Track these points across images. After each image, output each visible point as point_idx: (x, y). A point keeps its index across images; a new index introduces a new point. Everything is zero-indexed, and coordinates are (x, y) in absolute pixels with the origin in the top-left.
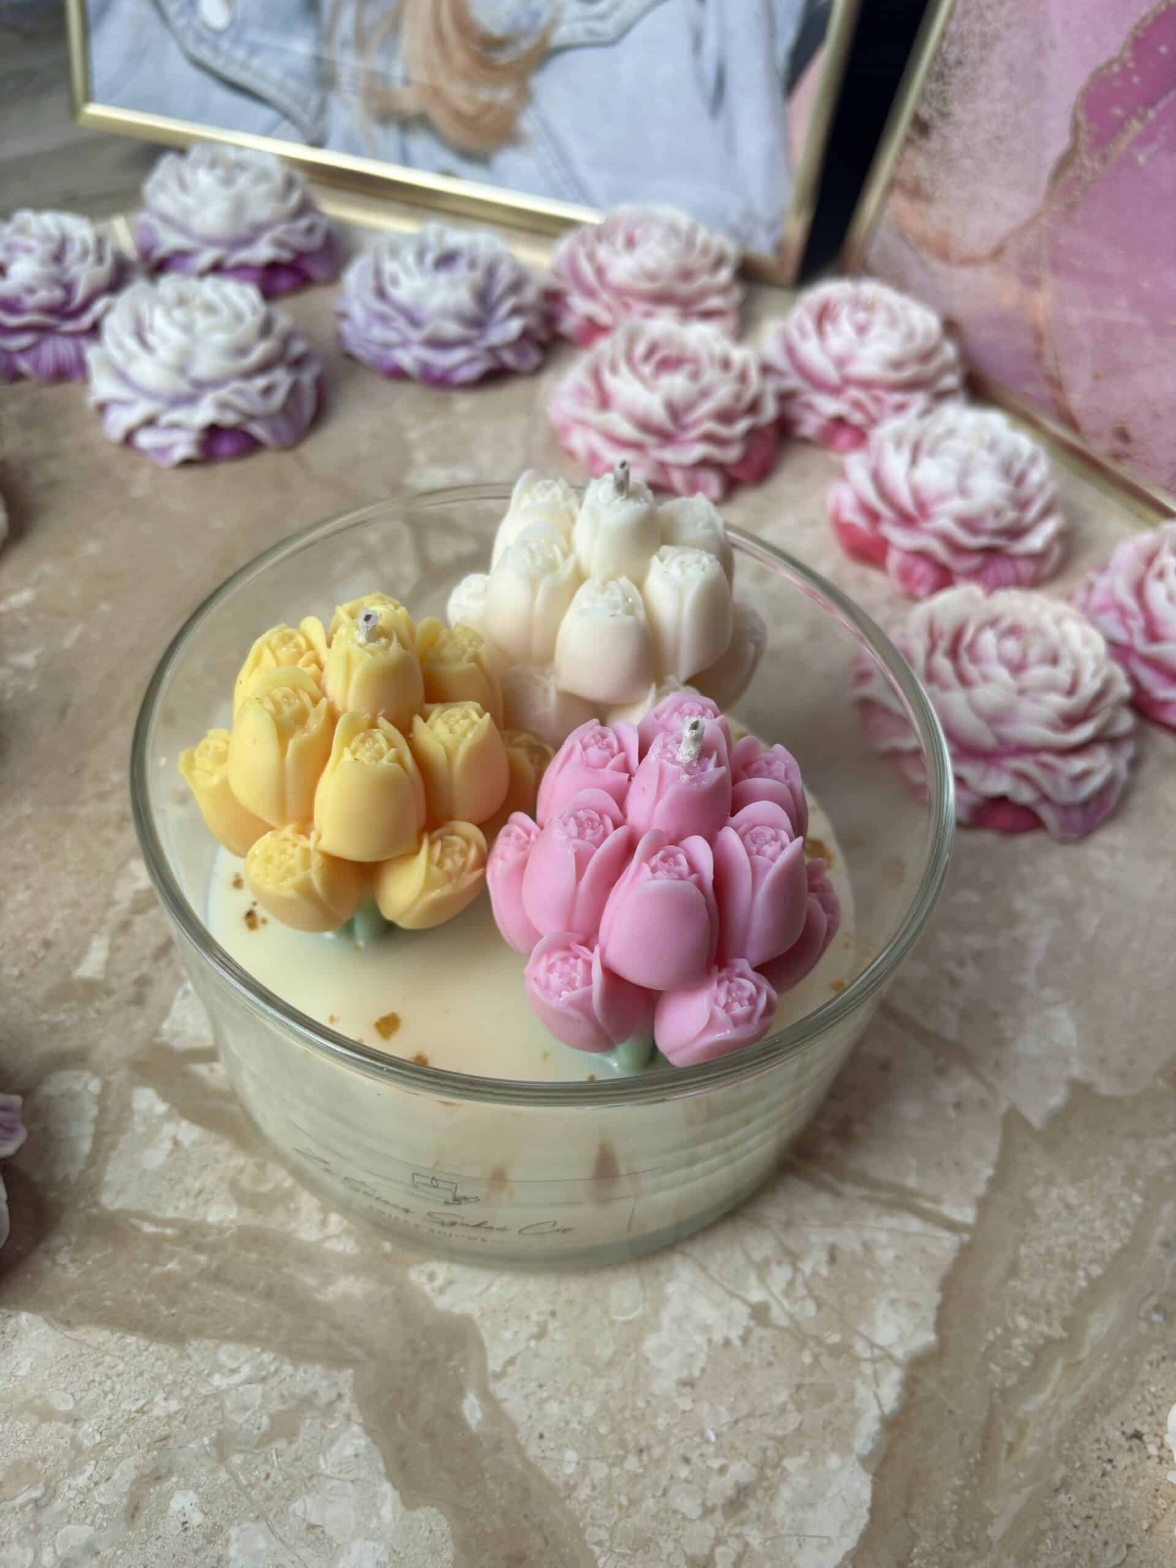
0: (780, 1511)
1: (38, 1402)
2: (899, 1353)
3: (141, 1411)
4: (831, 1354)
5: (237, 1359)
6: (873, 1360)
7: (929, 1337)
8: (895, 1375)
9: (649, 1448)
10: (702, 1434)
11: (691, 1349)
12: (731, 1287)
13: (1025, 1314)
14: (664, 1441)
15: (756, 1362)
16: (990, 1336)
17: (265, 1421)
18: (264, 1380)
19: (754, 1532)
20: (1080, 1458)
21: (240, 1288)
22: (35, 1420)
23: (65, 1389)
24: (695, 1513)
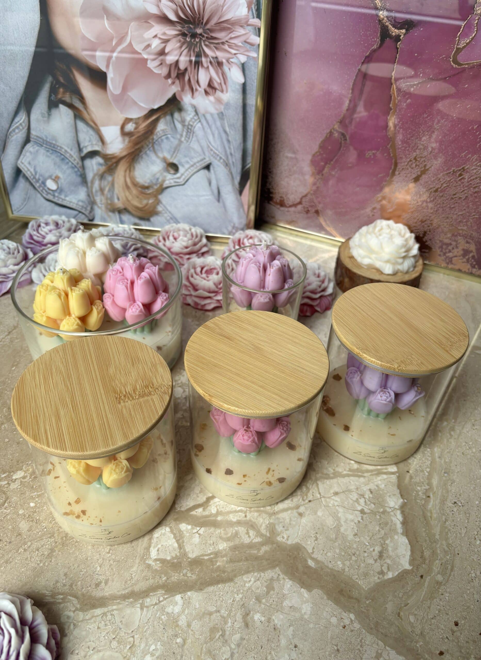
0: (391, 553)
1: (206, 612)
2: (397, 507)
3: (233, 601)
4: (383, 514)
5: (249, 578)
6: (392, 511)
7: (402, 500)
8: (398, 512)
9: (355, 553)
10: (365, 544)
11: (352, 527)
12: (353, 509)
13: (418, 486)
14: (358, 550)
15: (367, 523)
16: (414, 494)
17: (265, 589)
18: (258, 579)
19: (388, 560)
20: (446, 513)
21: (238, 562)
22: (208, 616)
23: (211, 605)
24: (373, 562)
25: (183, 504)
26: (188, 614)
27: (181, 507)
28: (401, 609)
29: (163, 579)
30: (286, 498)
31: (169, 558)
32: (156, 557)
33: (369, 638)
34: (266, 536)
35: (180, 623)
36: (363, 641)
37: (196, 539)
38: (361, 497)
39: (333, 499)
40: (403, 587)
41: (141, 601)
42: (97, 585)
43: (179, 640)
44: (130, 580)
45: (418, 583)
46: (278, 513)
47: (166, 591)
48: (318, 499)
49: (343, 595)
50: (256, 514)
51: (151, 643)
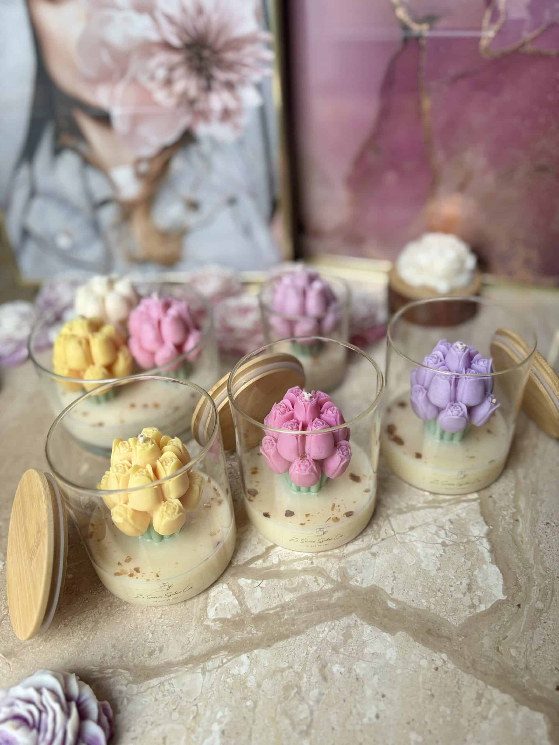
0: (481, 584)
1: (277, 669)
2: (482, 535)
3: (307, 654)
4: (467, 544)
5: (322, 628)
7: (487, 527)
8: (485, 540)
9: (440, 588)
10: (450, 578)
11: (434, 561)
12: (433, 542)
13: (504, 510)
14: (443, 585)
15: (451, 555)
16: (500, 520)
17: (341, 637)
18: (333, 628)
19: (479, 592)
20: (538, 535)
21: (308, 612)
22: (280, 674)
23: (282, 661)
24: (462, 596)
25: (239, 558)
26: (257, 673)
27: (237, 561)
28: (499, 643)
29: (225, 639)
30: (356, 538)
31: (229, 617)
32: (214, 617)
33: (467, 679)
34: (337, 581)
35: (248, 684)
36: (460, 682)
37: (259, 593)
38: (441, 529)
39: (409, 535)
40: (499, 619)
41: (202, 666)
42: (151, 654)
43: (249, 703)
44: (188, 645)
45: (515, 614)
46: (348, 555)
47: (229, 652)
48: (392, 536)
49: (432, 634)
50: (324, 560)
51: (217, 709)
